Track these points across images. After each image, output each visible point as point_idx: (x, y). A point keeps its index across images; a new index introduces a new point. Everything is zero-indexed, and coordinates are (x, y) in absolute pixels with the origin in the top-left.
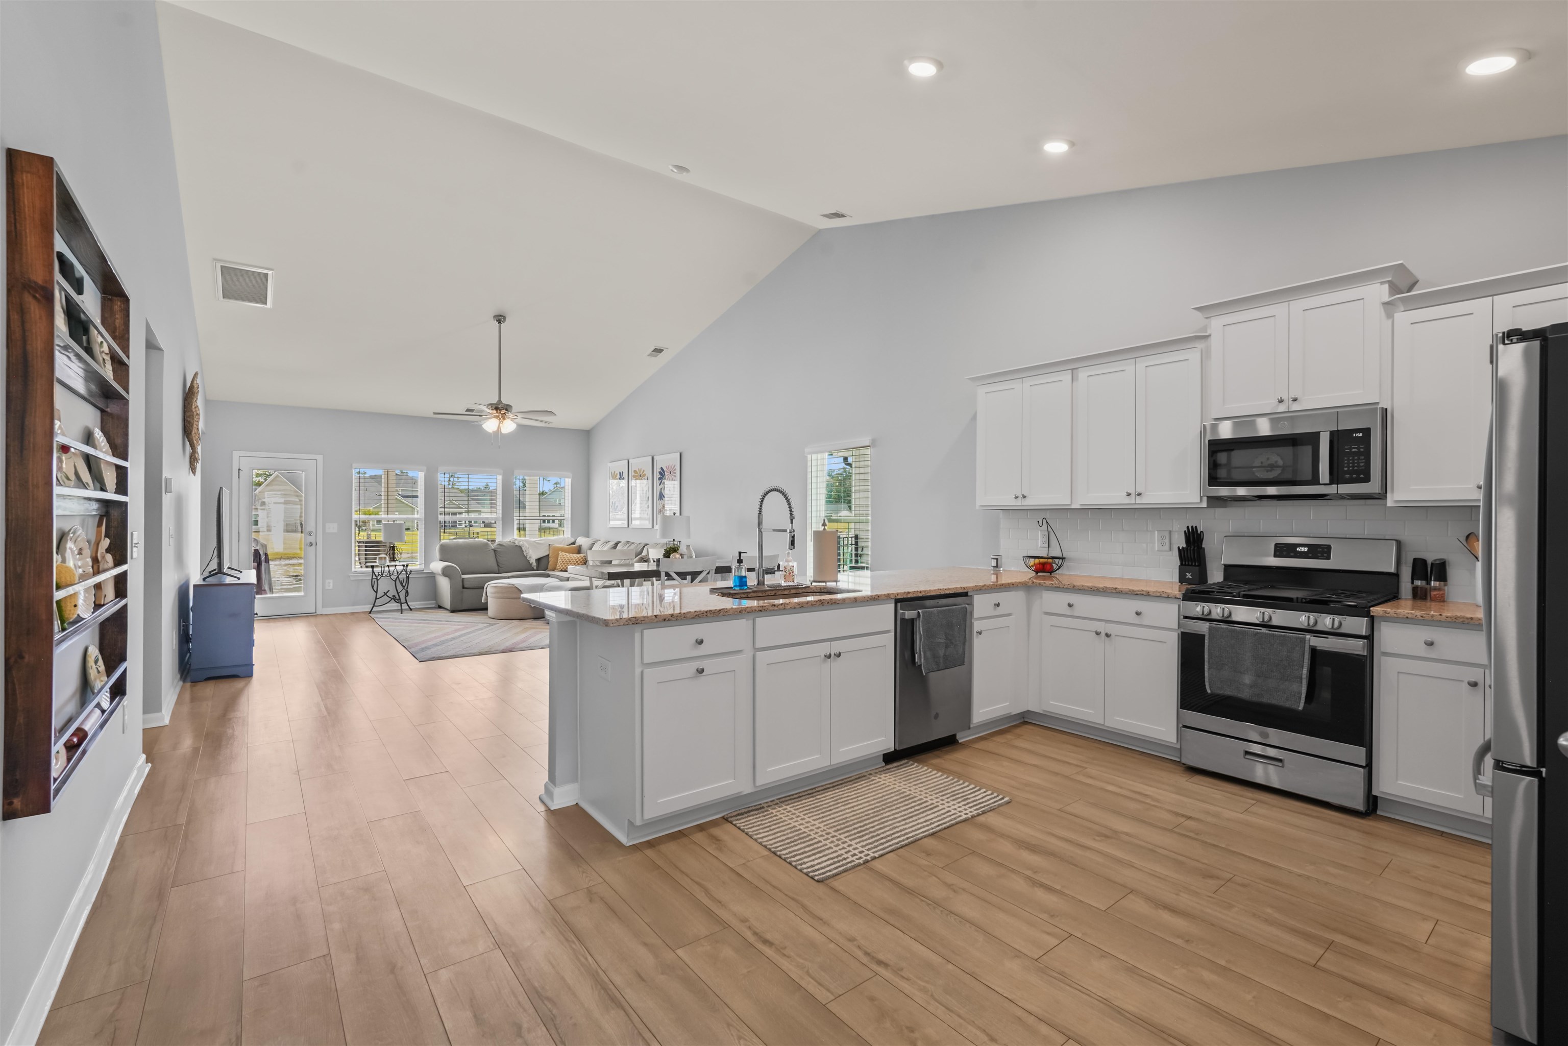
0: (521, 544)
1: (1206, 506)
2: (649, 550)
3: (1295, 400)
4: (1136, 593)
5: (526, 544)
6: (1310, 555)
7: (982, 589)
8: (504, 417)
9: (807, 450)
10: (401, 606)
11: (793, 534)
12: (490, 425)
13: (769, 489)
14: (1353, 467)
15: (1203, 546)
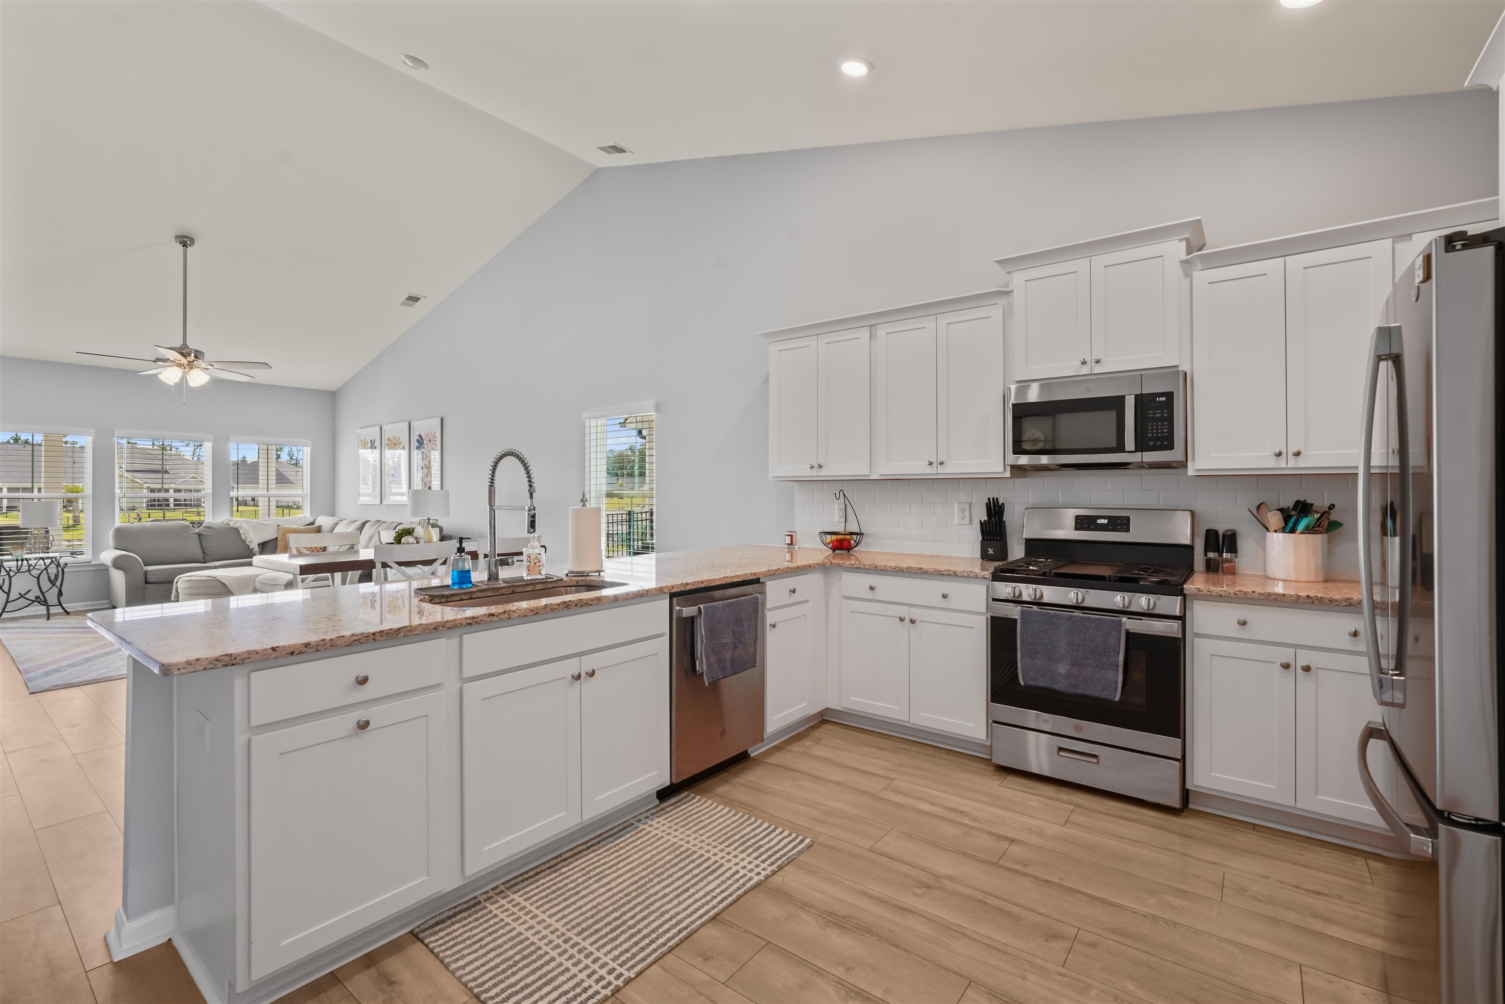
0: (237, 525)
1: (1009, 476)
2: (381, 533)
3: (1098, 362)
4: (942, 573)
5: (245, 526)
6: (1110, 527)
7: (775, 574)
8: (191, 365)
9: (584, 415)
10: (48, 610)
11: (533, 512)
12: (170, 376)
13: (500, 454)
14: (1157, 433)
15: (1004, 520)
